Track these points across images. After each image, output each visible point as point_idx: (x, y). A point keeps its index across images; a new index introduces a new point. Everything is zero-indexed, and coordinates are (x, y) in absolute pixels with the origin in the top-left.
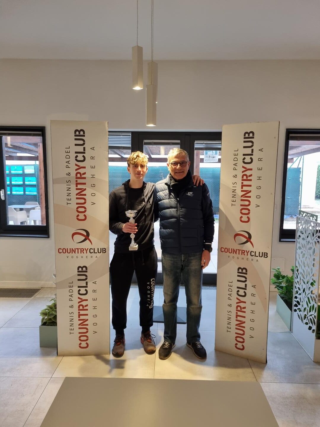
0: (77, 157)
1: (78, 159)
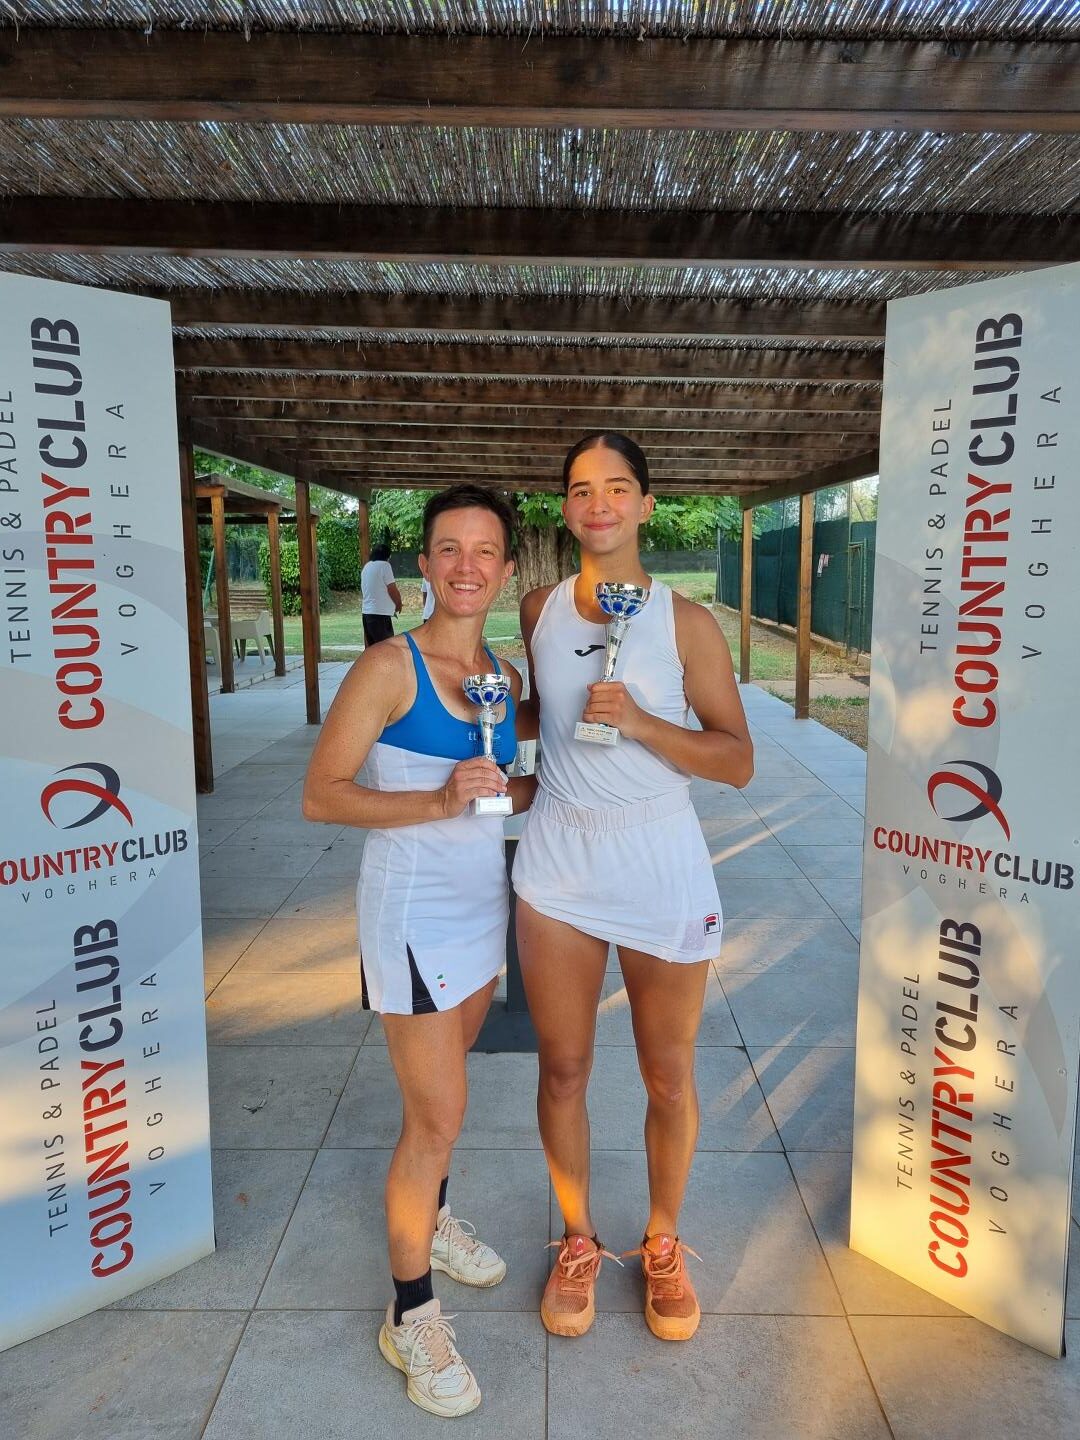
0: (46, 442)
1: (54, 451)
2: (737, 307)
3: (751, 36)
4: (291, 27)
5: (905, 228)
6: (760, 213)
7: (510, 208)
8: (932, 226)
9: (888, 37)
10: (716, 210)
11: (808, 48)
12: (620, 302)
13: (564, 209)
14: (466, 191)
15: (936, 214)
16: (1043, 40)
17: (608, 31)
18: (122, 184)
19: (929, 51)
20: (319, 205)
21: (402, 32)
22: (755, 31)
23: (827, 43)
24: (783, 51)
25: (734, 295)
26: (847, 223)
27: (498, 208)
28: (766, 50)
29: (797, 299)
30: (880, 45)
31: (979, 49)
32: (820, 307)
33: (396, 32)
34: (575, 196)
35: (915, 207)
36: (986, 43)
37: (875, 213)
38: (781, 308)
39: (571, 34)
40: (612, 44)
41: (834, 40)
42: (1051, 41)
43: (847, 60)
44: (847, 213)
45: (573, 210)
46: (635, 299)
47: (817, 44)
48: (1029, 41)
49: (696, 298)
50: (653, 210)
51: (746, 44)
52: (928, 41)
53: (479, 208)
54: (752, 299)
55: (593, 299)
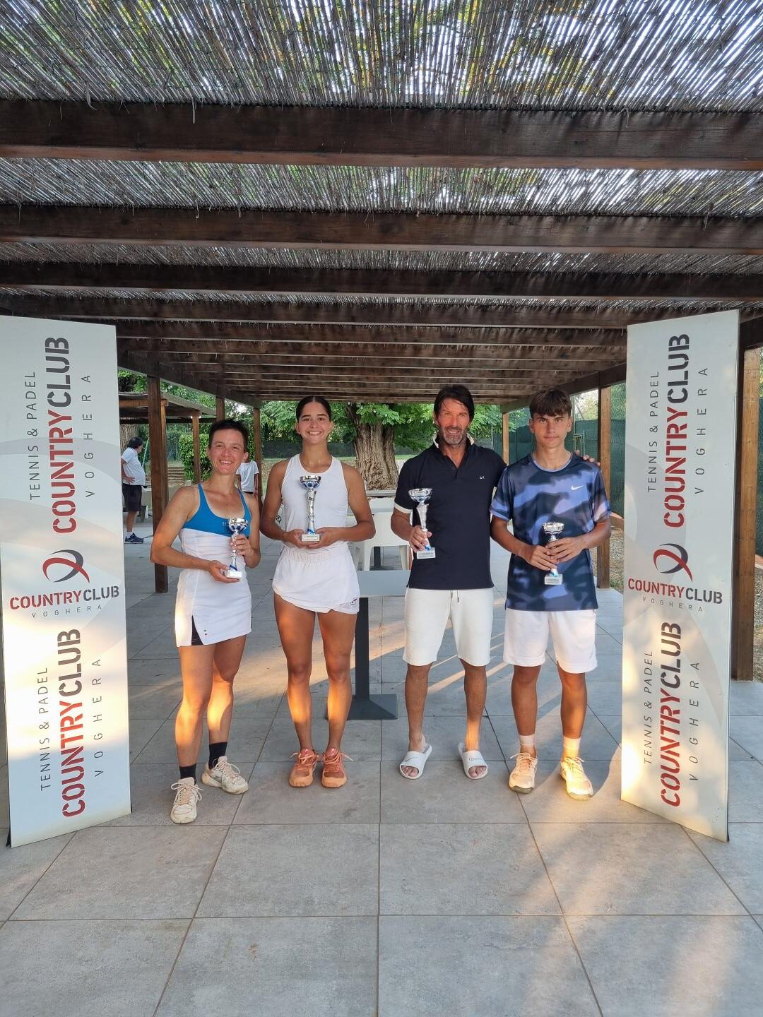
2: (480, 310)
3: (468, 214)
4: (258, 209)
5: (559, 279)
6: (484, 272)
7: (356, 269)
8: (572, 279)
9: (529, 214)
10: (461, 271)
11: (494, 218)
12: (415, 307)
13: (384, 270)
14: (334, 263)
15: (573, 273)
16: (599, 215)
17: (402, 211)
18: (158, 259)
19: (548, 220)
20: (258, 268)
21: (309, 211)
22: (469, 212)
23: (502, 217)
24: (483, 220)
25: (477, 304)
26: (529, 277)
27: (351, 269)
28: (475, 220)
29: (512, 306)
30: (525, 218)
31: (571, 219)
32: (525, 309)
33: (307, 211)
34: (389, 265)
35: (561, 270)
36: (574, 217)
37: (543, 273)
38: (503, 311)
39: (386, 212)
40: (405, 216)
41: (505, 215)
42: (602, 216)
43: (511, 224)
44: (528, 272)
45: (388, 271)
46: (423, 306)
47: (497, 217)
48: (593, 216)
49: (457, 305)
50: (430, 271)
51: (465, 217)
52: (548, 216)
53: (341, 269)
54: (487, 306)
55: (401, 306)
